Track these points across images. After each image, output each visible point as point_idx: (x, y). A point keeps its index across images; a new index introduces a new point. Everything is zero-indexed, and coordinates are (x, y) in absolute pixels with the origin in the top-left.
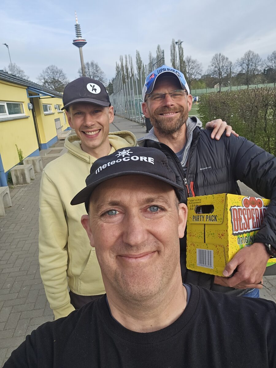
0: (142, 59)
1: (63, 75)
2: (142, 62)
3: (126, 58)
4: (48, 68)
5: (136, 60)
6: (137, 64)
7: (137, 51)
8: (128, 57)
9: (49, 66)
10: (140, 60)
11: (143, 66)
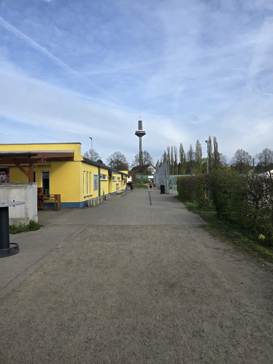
0: (184, 150)
1: (124, 159)
2: (184, 151)
3: (172, 148)
4: (115, 153)
5: (179, 150)
6: (180, 152)
7: (181, 143)
8: (173, 148)
9: (116, 152)
10: (183, 150)
11: (185, 154)
